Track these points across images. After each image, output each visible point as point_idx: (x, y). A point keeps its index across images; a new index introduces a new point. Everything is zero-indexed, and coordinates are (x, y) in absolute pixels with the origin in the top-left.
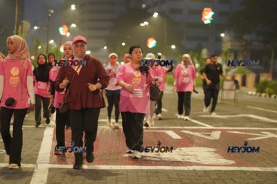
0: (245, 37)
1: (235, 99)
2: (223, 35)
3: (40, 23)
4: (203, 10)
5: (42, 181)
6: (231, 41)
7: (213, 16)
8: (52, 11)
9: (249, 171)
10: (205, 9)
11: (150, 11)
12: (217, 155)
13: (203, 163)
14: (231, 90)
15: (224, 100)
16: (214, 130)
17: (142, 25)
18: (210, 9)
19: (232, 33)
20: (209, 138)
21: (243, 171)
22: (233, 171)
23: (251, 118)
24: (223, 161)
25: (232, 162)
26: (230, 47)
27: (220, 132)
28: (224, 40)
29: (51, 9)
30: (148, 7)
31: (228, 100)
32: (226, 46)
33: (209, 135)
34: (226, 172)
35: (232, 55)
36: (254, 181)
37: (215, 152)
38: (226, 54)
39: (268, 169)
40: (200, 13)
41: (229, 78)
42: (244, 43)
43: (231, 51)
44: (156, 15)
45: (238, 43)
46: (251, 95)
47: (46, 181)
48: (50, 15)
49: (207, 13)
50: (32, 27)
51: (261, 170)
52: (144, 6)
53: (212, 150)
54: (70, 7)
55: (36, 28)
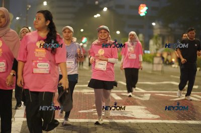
0: (170, 25)
1: (162, 71)
2: (154, 24)
3: (21, 15)
4: (139, 6)
5: (17, 131)
6: (160, 28)
7: (147, 11)
8: (30, 6)
9: (169, 123)
10: (141, 5)
11: (101, 6)
12: (147, 111)
13: (136, 117)
14: (159, 64)
15: (154, 71)
16: (146, 93)
17: (95, 16)
18: (144, 5)
19: (161, 23)
20: (141, 99)
21: (165, 123)
22: (158, 123)
23: (173, 85)
24: (151, 116)
25: (158, 117)
26: (159, 33)
27: (150, 95)
28: (155, 27)
29: (29, 4)
30: (100, 3)
31: (157, 71)
32: (157, 32)
33: (142, 97)
34: (152, 124)
35: (161, 38)
36: (173, 131)
37: (146, 109)
38: (156, 38)
39: (184, 122)
40: (137, 8)
41: (158, 55)
42: (169, 30)
43: (160, 35)
44: (105, 9)
45: (165, 30)
46: (175, 67)
47: (20, 131)
48: (28, 9)
49: (142, 8)
50: (15, 18)
51: (178, 122)
52: (97, 2)
53: (143, 107)
54: (42, 3)
55: (18, 18)
